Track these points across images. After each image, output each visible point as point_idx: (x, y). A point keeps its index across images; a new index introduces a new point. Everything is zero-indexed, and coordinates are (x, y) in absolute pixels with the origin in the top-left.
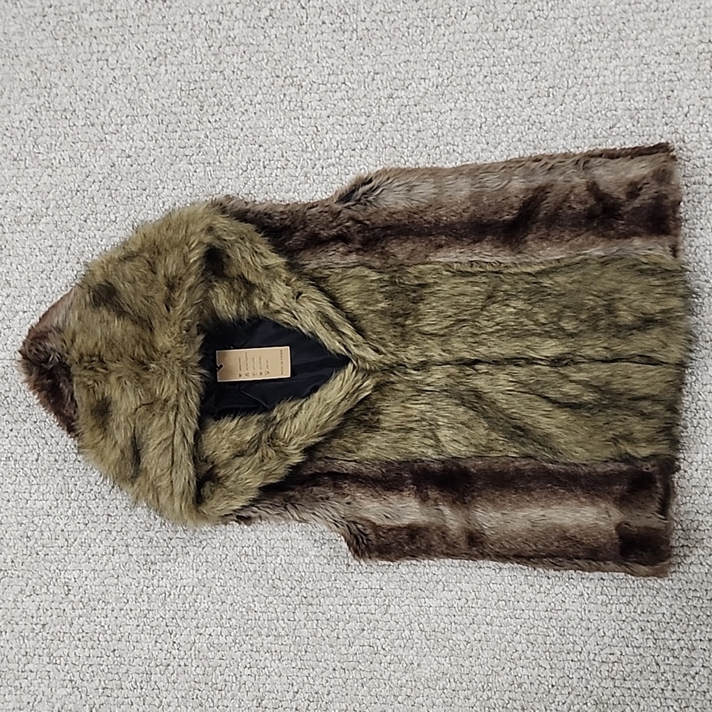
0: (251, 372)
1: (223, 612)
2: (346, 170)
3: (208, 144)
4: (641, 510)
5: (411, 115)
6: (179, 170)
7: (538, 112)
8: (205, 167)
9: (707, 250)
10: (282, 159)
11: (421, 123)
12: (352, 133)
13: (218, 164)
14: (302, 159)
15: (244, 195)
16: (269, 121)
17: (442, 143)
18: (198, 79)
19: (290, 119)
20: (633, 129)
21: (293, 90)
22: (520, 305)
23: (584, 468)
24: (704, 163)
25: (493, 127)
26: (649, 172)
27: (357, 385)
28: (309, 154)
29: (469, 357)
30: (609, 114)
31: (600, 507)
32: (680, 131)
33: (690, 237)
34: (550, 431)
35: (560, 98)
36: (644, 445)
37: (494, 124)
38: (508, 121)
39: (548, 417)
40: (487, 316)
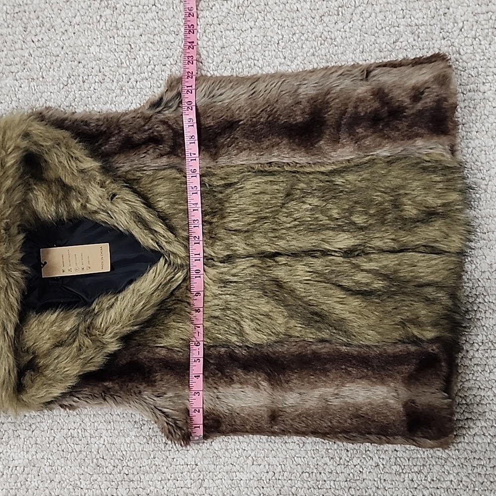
0: (73, 267)
1: (52, 489)
2: (158, 84)
3: (32, 61)
4: (427, 387)
5: (215, 33)
6: (6, 85)
7: (329, 29)
8: (29, 83)
9: (482, 150)
10: (100, 74)
11: (224, 40)
12: (163, 50)
13: (41, 79)
14: (117, 73)
15: (65, 108)
16: (87, 40)
17: (244, 58)
18: (22, 4)
19: (106, 38)
20: (414, 43)
21: (108, 12)
22: (315, 201)
23: (375, 349)
24: (478, 73)
25: (290, 43)
26: (429, 78)
27: (169, 278)
28: (123, 70)
29: (269, 250)
30: (392, 30)
31: (389, 386)
32: (456, 44)
33: (467, 139)
34: (343, 316)
35: (348, 16)
36: (429, 328)
37: (290, 40)
38: (302, 38)
39: (342, 304)
40: (286, 213)
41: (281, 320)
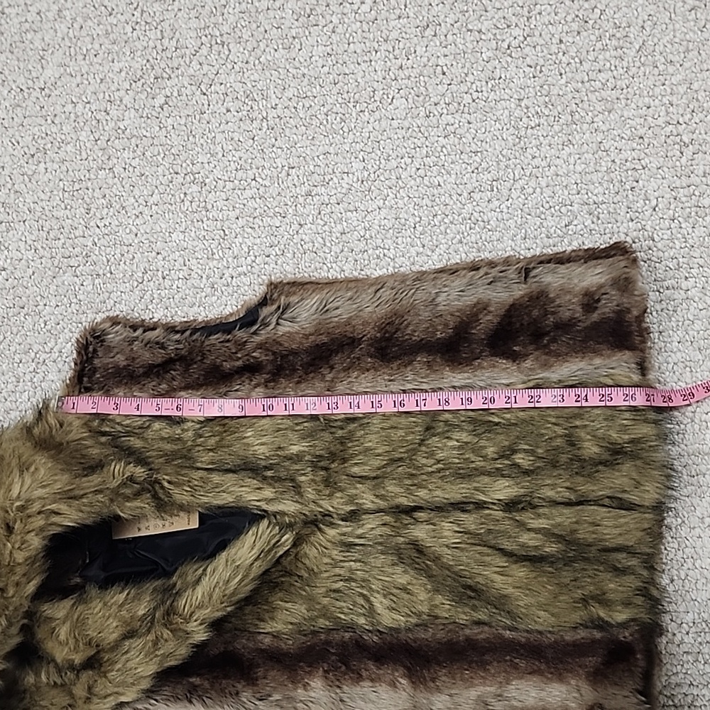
0: (151, 524)
2: (260, 280)
3: (97, 253)
4: (618, 688)
5: (333, 215)
6: (63, 284)
7: (481, 209)
8: (93, 280)
9: (687, 366)
10: (184, 268)
11: (345, 224)
12: (266, 237)
13: (109, 275)
14: (207, 267)
15: (140, 311)
16: (168, 225)
17: (370, 246)
18: (83, 179)
19: (192, 221)
20: (592, 226)
21: (195, 188)
22: (465, 437)
23: (549, 635)
24: (678, 265)
25: (429, 227)
26: (607, 280)
27: (273, 541)
28: (215, 262)
29: (406, 503)
30: (563, 209)
31: (570, 684)
32: (648, 228)
33: (666, 351)
34: (505, 592)
35: (505, 192)
36: (619, 608)
37: (429, 224)
38: (446, 220)
39: (502, 575)
40: (426, 453)
41: (423, 596)
